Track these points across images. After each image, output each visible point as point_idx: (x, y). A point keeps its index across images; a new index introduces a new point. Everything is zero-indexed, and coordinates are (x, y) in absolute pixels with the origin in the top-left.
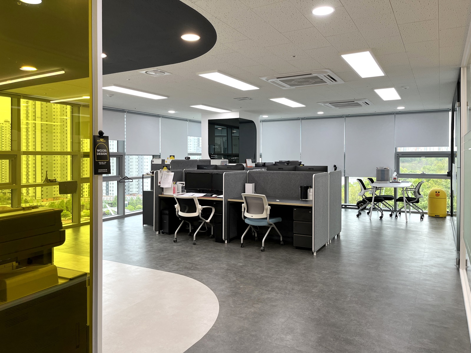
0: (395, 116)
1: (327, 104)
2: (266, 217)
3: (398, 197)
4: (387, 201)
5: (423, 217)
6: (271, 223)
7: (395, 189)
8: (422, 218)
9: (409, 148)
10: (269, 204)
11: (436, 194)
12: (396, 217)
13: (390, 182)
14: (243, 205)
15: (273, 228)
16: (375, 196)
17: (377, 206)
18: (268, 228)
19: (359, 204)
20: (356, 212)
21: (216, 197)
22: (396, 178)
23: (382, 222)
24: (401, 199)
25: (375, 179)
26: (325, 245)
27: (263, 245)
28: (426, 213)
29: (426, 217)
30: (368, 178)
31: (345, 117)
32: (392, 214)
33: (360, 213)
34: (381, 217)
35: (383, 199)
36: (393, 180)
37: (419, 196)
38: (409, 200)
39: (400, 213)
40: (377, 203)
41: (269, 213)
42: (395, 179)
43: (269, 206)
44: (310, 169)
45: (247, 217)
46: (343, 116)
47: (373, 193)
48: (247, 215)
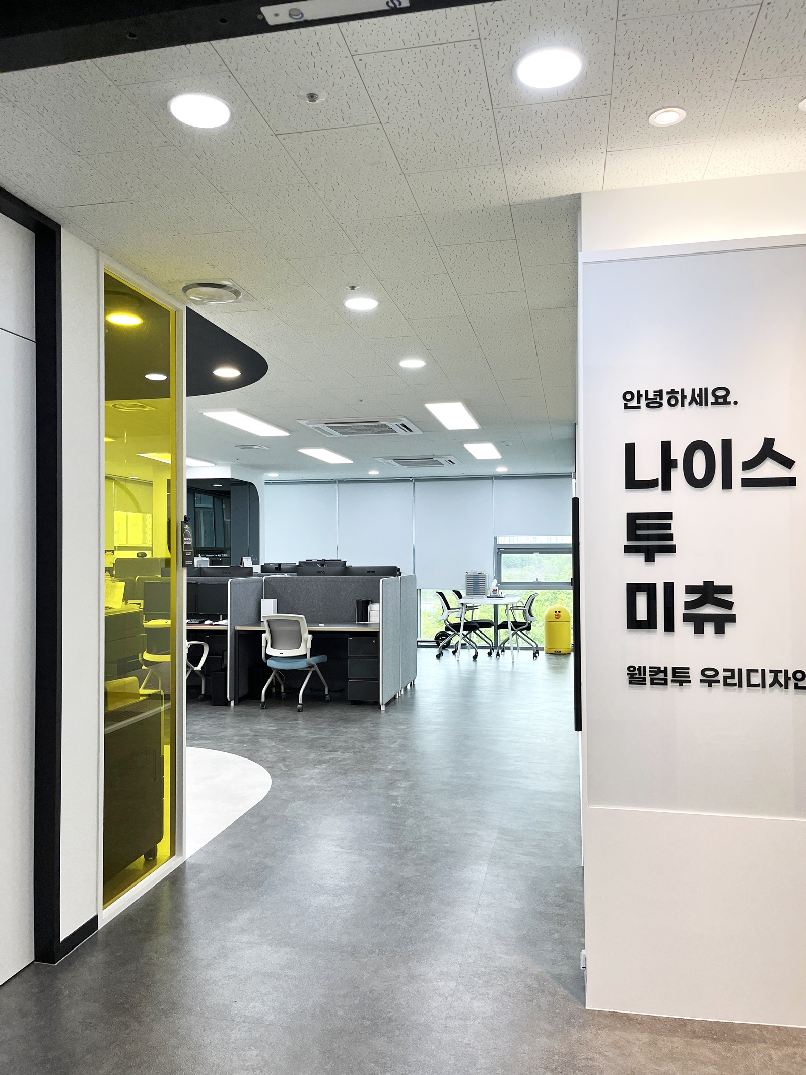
0: (493, 482)
1: (389, 461)
2: (305, 653)
3: (499, 623)
4: (482, 630)
5: (537, 654)
6: (313, 663)
7: (496, 607)
8: (535, 656)
9: (519, 537)
10: (309, 631)
11: (555, 615)
12: (498, 657)
13: (488, 597)
14: (263, 635)
15: (315, 673)
16: (466, 621)
17: (468, 638)
18: (308, 672)
19: (439, 637)
20: (436, 651)
21: (211, 625)
22: (496, 590)
23: (476, 664)
24: (504, 626)
25: (463, 593)
26: (395, 697)
27: (301, 701)
28: (542, 649)
29: (542, 654)
30: (453, 591)
31: (413, 481)
32: (491, 651)
33: (441, 652)
34: (475, 657)
35: (477, 625)
36: (492, 592)
37: (530, 618)
38: (517, 625)
39: (503, 651)
40: (468, 634)
41: (309, 645)
42: (495, 592)
43: (309, 633)
44: (368, 572)
45: (271, 656)
46: (411, 479)
47: (462, 616)
48: (271, 651)
